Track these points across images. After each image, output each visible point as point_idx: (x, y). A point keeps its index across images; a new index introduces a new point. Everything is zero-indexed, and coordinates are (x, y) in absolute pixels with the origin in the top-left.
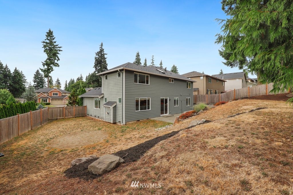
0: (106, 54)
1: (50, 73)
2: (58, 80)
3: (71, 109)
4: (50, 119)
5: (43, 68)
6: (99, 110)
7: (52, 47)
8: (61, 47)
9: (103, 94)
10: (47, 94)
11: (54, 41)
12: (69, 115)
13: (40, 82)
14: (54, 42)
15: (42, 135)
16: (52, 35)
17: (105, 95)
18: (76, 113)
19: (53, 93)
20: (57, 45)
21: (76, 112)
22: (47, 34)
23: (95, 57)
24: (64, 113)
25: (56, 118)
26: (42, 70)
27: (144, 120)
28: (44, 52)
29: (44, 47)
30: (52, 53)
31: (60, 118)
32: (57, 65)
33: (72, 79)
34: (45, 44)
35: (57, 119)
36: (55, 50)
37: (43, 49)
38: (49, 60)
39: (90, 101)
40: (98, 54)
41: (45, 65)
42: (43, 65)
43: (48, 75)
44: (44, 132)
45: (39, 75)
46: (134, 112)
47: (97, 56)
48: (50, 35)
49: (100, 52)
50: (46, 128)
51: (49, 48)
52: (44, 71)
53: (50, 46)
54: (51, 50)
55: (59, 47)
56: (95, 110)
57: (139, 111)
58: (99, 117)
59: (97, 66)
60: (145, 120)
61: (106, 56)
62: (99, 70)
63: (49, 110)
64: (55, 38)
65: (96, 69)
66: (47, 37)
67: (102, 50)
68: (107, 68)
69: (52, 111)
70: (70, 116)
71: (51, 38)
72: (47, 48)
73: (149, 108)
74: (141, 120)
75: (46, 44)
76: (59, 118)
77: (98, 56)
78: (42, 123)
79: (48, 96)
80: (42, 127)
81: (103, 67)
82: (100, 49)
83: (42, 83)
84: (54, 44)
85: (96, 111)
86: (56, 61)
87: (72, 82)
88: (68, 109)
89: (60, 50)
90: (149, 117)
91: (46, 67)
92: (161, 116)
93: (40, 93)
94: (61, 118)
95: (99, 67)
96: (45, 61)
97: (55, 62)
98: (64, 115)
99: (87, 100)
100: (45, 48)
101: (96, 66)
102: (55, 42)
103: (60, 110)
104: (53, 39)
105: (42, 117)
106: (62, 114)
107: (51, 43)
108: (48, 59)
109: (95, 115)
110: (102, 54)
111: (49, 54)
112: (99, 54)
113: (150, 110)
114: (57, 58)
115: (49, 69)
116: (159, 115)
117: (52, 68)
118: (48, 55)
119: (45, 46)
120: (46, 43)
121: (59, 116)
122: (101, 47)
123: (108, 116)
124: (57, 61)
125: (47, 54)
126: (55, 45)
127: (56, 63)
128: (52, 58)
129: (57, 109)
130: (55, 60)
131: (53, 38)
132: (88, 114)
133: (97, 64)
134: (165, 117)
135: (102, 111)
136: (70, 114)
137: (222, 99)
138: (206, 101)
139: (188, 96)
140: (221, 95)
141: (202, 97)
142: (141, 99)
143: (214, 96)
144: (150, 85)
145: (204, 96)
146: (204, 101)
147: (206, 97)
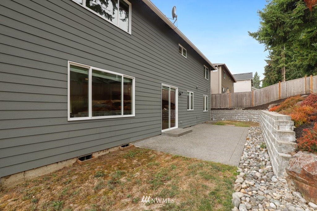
27: (111, 150)
46: (62, 121)
57: (90, 117)
60: (116, 149)
73: (128, 110)
74: (96, 155)
90: (131, 140)
92: (164, 133)
113: (133, 115)
116: (159, 129)
134: (175, 136)
137: (256, 100)
138: (228, 104)
139: (206, 93)
140: (256, 93)
141: (220, 97)
142: (94, 71)
143: (241, 96)
144: (132, 37)
145: (225, 96)
146: (224, 103)
147: (228, 98)
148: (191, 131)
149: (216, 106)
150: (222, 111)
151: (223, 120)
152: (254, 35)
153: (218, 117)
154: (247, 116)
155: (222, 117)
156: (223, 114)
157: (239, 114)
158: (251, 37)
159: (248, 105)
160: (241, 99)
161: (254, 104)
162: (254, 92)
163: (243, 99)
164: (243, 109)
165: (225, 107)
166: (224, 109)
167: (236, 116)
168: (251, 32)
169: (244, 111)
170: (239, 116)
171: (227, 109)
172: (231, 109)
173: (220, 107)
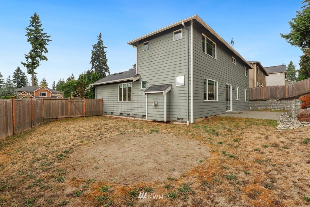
0: (106, 47)
1: (35, 69)
2: (44, 80)
3: (80, 102)
4: (45, 118)
5: (26, 62)
6: (130, 104)
7: (39, 36)
8: (49, 36)
9: (140, 75)
10: (32, 94)
11: (40, 28)
12: (76, 113)
13: (22, 82)
14: (40, 30)
15: (39, 145)
16: (38, 20)
17: (142, 77)
18: (87, 110)
19: (39, 92)
20: (45, 34)
21: (87, 108)
22: (31, 19)
23: (92, 51)
24: (69, 110)
25: (55, 117)
26: (24, 64)
28: (28, 41)
29: (27, 35)
30: (38, 43)
31: (62, 117)
32: (45, 59)
33: (62, 79)
34: (28, 31)
35: (57, 118)
36: (42, 40)
37: (27, 38)
38: (34, 52)
39: (110, 90)
40: (95, 46)
41: (29, 59)
42: (26, 57)
43: (33, 71)
44: (42, 138)
45: (20, 74)
47: (94, 50)
48: (35, 21)
49: (98, 44)
50: (42, 131)
51: (34, 37)
52: (28, 66)
53: (36, 35)
54: (36, 39)
55: (47, 37)
56: (120, 103)
57: (208, 100)
58: (128, 114)
59: (95, 61)
61: (105, 50)
62: (96, 66)
63: (45, 103)
64: (42, 24)
65: (93, 65)
66: (31, 23)
67: (100, 43)
68: (106, 65)
69: (49, 105)
70: (78, 114)
71: (37, 24)
72: (32, 36)
75: (30, 32)
76: (60, 117)
77: (96, 49)
78: (32, 124)
79: (33, 96)
80: (33, 130)
81: (102, 62)
82: (98, 41)
83: (24, 83)
84: (40, 32)
85: (123, 106)
86: (43, 54)
87: (61, 82)
88: (74, 102)
89: (49, 40)
90: (217, 113)
91: (30, 60)
93: (22, 92)
94: (64, 116)
95: (97, 62)
96: (29, 53)
97: (41, 54)
98: (69, 113)
99: (104, 90)
100: (29, 37)
101: (92, 62)
102: (42, 30)
103: (62, 104)
104: (40, 26)
105: (33, 113)
106: (66, 110)
107: (37, 30)
108: (33, 50)
109: (120, 112)
110: (100, 47)
111: (35, 44)
112: (97, 47)
113: (217, 101)
114: (44, 50)
115: (34, 63)
116: (225, 110)
117: (38, 62)
118: (32, 45)
119: (29, 34)
120: (31, 30)
121: (60, 113)
122: (100, 39)
123: (157, 110)
124: (45, 53)
125: (32, 43)
126: (42, 34)
127: (43, 56)
128: (38, 49)
129: (57, 101)
130: (42, 52)
131: (40, 24)
132: (106, 112)
133: (94, 59)
135: (136, 104)
136: (78, 110)
137: (289, 92)
138: (263, 96)
139: (246, 87)
140: (288, 87)
141: (256, 90)
142: (209, 81)
143: (275, 89)
144: (217, 61)
145: (261, 89)
146: (259, 96)
147: (263, 91)
148: (242, 112)
149: (252, 98)
150: (258, 102)
151: (259, 109)
152: (287, 37)
153: (254, 107)
154: (281, 105)
155: (258, 107)
156: (259, 104)
157: (273, 104)
158: (284, 39)
159: (282, 97)
160: (275, 92)
161: (287, 96)
162: (287, 86)
163: (277, 92)
164: (277, 100)
165: (261, 98)
166: (260, 100)
167: (270, 105)
168: (284, 34)
169: (278, 101)
170: (273, 105)
171: (262, 100)
172: (266, 100)
173: (256, 98)
